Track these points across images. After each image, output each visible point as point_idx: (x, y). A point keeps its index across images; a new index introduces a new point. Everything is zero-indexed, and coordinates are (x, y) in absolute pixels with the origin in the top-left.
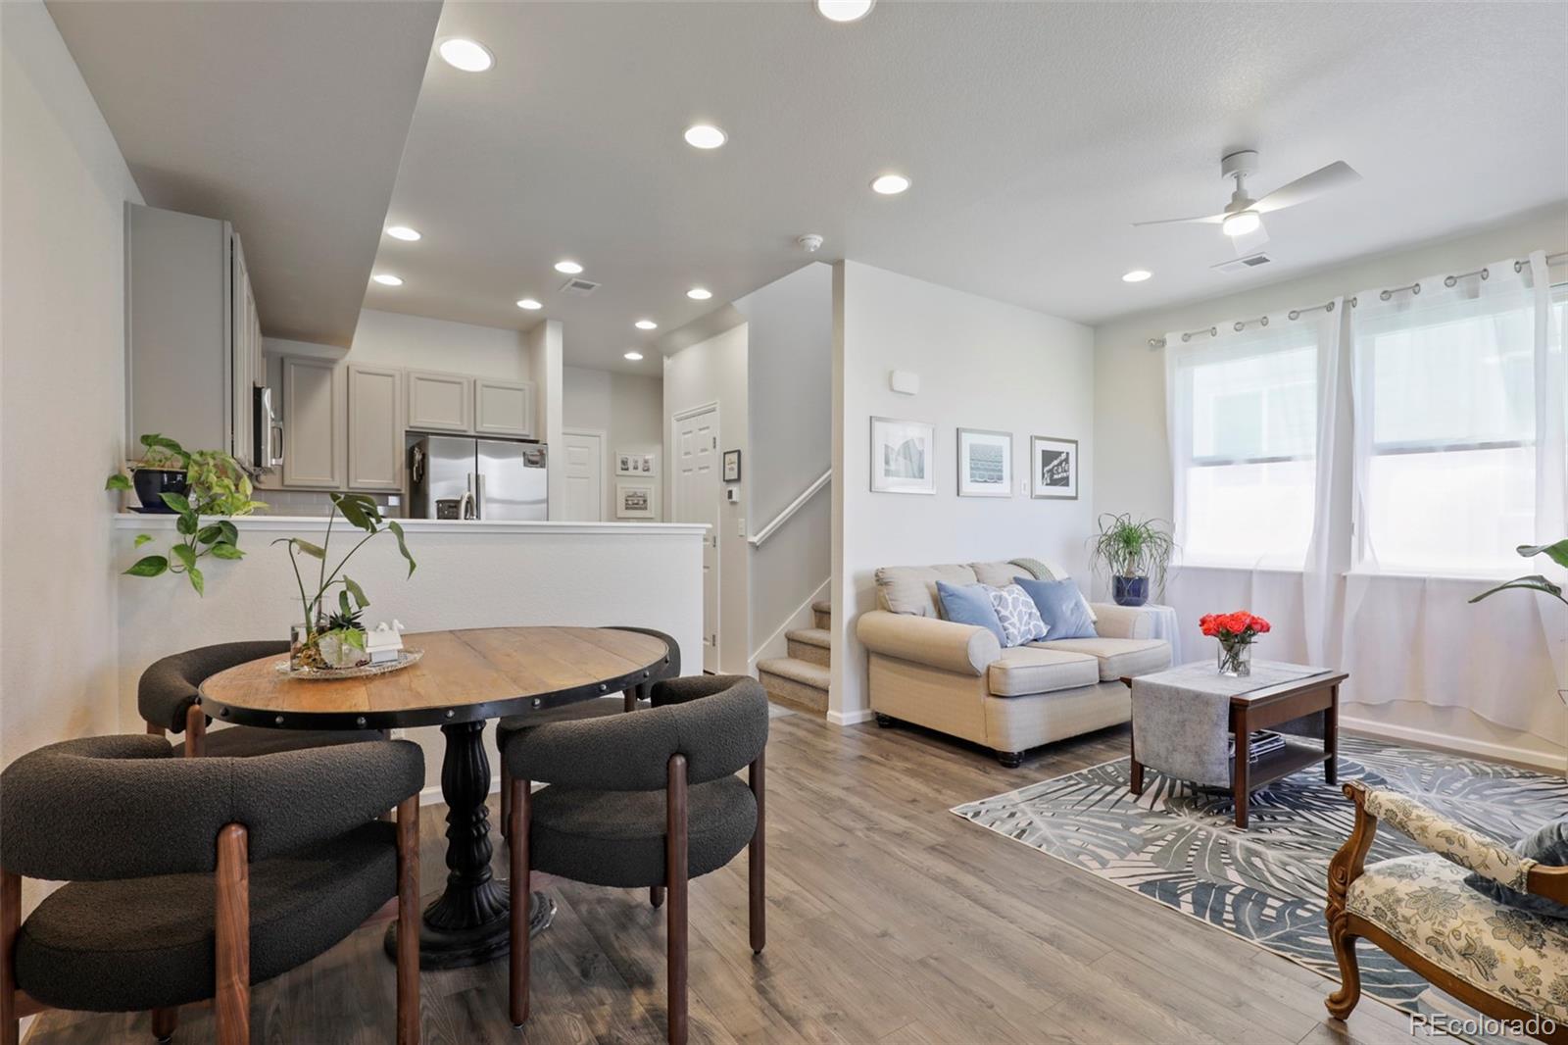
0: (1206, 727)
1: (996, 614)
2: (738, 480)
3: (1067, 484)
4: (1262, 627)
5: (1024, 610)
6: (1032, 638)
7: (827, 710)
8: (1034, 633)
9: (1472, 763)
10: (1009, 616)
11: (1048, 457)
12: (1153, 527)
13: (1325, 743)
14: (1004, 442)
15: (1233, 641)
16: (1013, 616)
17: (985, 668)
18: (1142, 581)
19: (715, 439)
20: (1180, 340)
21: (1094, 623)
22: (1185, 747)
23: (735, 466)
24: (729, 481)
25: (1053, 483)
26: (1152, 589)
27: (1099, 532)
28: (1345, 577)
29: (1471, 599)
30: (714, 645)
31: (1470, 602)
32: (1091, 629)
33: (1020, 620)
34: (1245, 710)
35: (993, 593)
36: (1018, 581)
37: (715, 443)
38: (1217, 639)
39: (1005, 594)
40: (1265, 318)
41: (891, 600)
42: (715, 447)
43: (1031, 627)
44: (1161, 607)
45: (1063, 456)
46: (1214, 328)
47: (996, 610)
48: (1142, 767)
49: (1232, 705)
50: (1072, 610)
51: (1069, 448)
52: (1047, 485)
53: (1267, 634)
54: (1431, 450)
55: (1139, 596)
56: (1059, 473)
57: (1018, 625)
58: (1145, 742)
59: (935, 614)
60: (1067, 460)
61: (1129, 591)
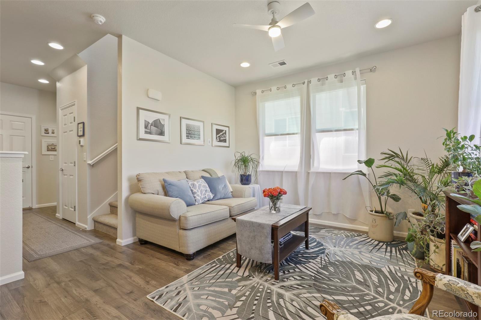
0: (263, 238)
1: (191, 191)
2: (83, 135)
3: (225, 142)
4: (284, 193)
5: (203, 189)
6: (207, 200)
7: (117, 238)
8: (207, 198)
9: (344, 232)
10: (197, 192)
11: (218, 131)
12: (253, 156)
13: (305, 234)
14: (201, 124)
15: (274, 199)
16: (198, 192)
17: (178, 217)
18: (249, 176)
19: (74, 117)
20: (261, 93)
21: (232, 192)
22: (256, 247)
23: (82, 129)
24: (80, 136)
25: (220, 141)
26: (253, 179)
27: (235, 159)
28: (309, 173)
29: (343, 179)
30: (75, 210)
31: (343, 180)
32: (230, 195)
33: (201, 194)
34: (277, 230)
35: (191, 183)
36: (203, 177)
37: (75, 119)
38: (269, 198)
39: (195, 183)
40: (285, 86)
41: (142, 188)
42: (75, 121)
43: (206, 196)
44: (256, 185)
45: (224, 132)
46: (271, 89)
47: (191, 190)
48: (241, 256)
49: (272, 228)
50: (223, 188)
51: (227, 129)
52: (218, 141)
53: (286, 195)
54: (331, 131)
55: (248, 181)
56: (222, 138)
57: (200, 195)
58: (241, 246)
59: (163, 193)
60: (225, 133)
61: (245, 180)
